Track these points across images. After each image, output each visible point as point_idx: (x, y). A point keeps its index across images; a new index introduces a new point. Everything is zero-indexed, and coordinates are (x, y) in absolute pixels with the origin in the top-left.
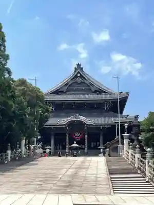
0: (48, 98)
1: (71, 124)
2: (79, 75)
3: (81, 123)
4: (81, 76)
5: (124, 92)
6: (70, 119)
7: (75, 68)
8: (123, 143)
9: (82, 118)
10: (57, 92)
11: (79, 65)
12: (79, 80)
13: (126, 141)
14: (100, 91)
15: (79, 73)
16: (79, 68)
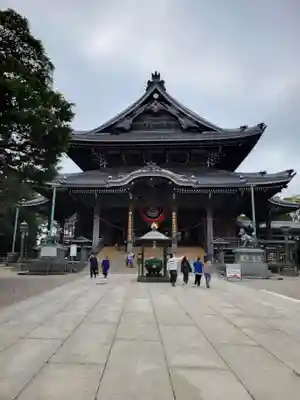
1: (140, 183)
2: (156, 96)
7: (149, 82)
11: (156, 76)
12: (156, 103)
14: (201, 127)
15: (156, 91)
16: (156, 82)
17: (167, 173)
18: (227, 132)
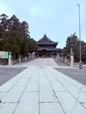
0: (37, 43)
1: (43, 50)
3: (46, 50)
4: (46, 37)
5: (57, 42)
6: (43, 49)
8: (57, 55)
9: (46, 49)
10: (39, 42)
11: (45, 34)
12: (45, 38)
13: (58, 55)
14: (51, 42)
16: (45, 35)
18: (54, 42)
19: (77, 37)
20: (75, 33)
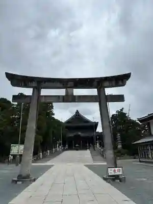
2: (77, 115)
6: (75, 134)
8: (96, 145)
11: (77, 111)
17: (80, 133)
19: (125, 114)
20: (123, 109)
